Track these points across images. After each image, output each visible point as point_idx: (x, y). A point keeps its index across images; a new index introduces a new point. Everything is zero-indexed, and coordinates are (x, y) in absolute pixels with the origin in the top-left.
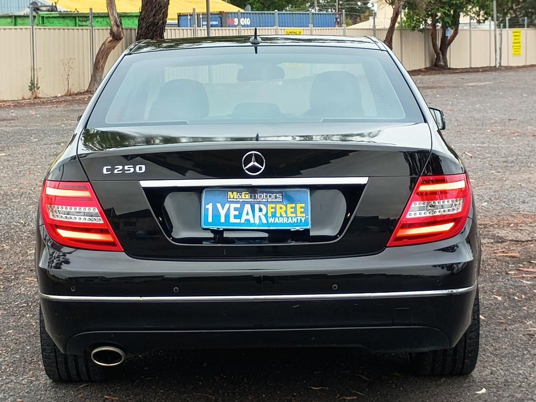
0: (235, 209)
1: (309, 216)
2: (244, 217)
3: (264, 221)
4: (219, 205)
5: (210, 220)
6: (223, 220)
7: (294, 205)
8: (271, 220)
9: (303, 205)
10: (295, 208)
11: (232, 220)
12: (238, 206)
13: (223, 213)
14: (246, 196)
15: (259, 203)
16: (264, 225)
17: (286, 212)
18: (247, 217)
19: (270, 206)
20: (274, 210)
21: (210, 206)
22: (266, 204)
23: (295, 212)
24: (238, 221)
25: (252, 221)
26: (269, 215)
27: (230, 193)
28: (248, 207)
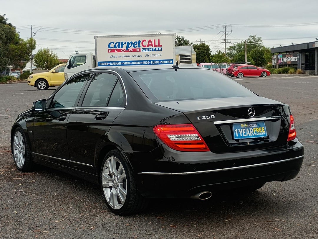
0: (244, 131)
1: (266, 132)
2: (247, 134)
3: (254, 135)
4: (239, 129)
5: (237, 136)
6: (241, 136)
7: (261, 128)
8: (255, 134)
9: (264, 128)
10: (261, 129)
11: (244, 135)
12: (245, 129)
13: (241, 132)
14: (246, 126)
15: (251, 128)
16: (254, 136)
17: (259, 131)
18: (248, 134)
19: (254, 129)
20: (255, 130)
21: (236, 130)
22: (253, 128)
23: (262, 131)
24: (245, 135)
25: (250, 135)
26: (255, 132)
27: (241, 125)
28: (247, 129)
